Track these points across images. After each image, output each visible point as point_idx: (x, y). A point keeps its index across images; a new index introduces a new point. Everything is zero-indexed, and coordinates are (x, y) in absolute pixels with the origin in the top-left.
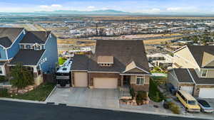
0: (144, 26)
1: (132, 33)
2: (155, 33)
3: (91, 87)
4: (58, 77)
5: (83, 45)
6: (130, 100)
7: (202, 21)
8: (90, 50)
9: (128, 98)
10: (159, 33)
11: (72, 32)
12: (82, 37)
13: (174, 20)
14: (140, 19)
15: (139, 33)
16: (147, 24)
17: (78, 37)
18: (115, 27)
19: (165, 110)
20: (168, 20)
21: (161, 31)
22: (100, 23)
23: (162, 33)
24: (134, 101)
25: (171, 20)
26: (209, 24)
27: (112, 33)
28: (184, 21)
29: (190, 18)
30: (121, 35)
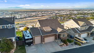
0: (34, 14)
1: (29, 17)
2: (39, 16)
3: (43, 43)
4: (27, 41)
6: (63, 44)
7: (54, 11)
10: (40, 16)
13: (44, 11)
14: (31, 11)
15: (32, 17)
16: (35, 13)
18: (21, 15)
19: (76, 46)
20: (42, 11)
21: (41, 15)
23: (41, 16)
24: (65, 45)
25: (43, 11)
26: (56, 12)
27: (20, 18)
28: (48, 11)
29: (49, 10)
30: (24, 18)
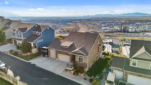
5: (108, 37)
8: (112, 41)
9: (70, 69)
11: (103, 28)
12: (109, 32)
17: (107, 32)
18: (138, 26)
22: (125, 23)
24: (72, 72)
27: (134, 30)
30: (142, 32)
